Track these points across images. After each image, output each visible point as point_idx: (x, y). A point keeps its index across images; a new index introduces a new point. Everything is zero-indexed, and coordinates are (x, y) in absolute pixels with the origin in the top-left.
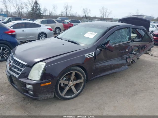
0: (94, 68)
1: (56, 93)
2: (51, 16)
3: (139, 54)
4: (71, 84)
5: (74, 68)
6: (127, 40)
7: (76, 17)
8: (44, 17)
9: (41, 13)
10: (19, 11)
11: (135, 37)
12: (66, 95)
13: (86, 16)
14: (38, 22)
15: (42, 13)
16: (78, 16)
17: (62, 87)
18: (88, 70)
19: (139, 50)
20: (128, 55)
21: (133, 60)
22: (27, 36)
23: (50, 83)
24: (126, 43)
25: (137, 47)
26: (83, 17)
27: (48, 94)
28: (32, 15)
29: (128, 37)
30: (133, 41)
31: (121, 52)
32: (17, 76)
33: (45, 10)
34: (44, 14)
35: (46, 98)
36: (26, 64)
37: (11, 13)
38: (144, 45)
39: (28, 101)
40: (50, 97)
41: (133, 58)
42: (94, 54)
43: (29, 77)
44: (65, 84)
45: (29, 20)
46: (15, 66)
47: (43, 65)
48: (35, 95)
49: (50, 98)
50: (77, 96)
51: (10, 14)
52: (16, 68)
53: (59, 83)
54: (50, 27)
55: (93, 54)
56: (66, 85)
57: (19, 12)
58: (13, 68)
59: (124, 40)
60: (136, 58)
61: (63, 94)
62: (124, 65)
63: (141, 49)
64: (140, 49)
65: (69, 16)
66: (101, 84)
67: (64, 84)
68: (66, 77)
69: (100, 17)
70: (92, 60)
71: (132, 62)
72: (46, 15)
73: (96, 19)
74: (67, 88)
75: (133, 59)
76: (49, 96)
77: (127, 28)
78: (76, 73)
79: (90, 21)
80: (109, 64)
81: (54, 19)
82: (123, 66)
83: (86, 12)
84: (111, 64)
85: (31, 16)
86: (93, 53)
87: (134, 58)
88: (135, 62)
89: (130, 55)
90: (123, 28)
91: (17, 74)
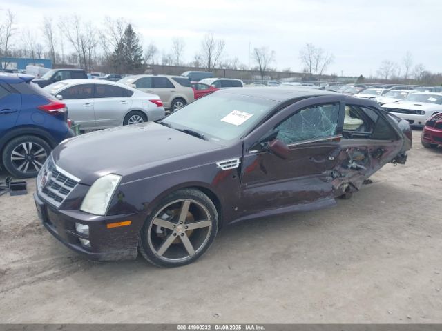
0: (240, 197)
1: (142, 249)
2: (169, 66)
3: (368, 170)
4: (180, 229)
5: (188, 191)
6: (333, 133)
7: (236, 70)
8: (149, 68)
9: (141, 58)
10: (84, 53)
11: (358, 127)
12: (166, 254)
13: (263, 68)
14: (127, 82)
15: (143, 59)
16: (239, 69)
17: (158, 236)
18: (222, 198)
19: (367, 159)
20: (337, 171)
21: (350, 183)
22: (95, 119)
23: (128, 223)
24: (329, 141)
25: (361, 151)
26: (254, 72)
27: (124, 247)
28: (116, 64)
29: (335, 125)
30: (348, 135)
31: (316, 161)
32: (58, 204)
33: (153, 51)
34: (150, 62)
35: (119, 257)
36: (78, 180)
37: (61, 57)
38: (380, 148)
39: (79, 265)
40: (130, 255)
41: (350, 178)
42: (238, 162)
43: (83, 208)
44: (167, 229)
45: (107, 76)
46: (55, 183)
47: (115, 180)
48: (94, 247)
49: (130, 257)
50: (194, 260)
51: (60, 60)
52: (57, 187)
53: (151, 225)
54: (157, 98)
55: (236, 161)
56: (169, 232)
57: (82, 55)
58: (50, 188)
59: (323, 133)
60: (361, 178)
61: (160, 253)
62: (325, 197)
63: (373, 156)
64: (370, 156)
65: (217, 67)
66: (261, 237)
67: (162, 228)
68: (168, 212)
69: (300, 72)
70: (234, 177)
71: (348, 189)
72: (155, 63)
73: (289, 77)
74: (171, 240)
75: (351, 180)
76: (126, 253)
77: (333, 104)
78: (192, 205)
79: (274, 81)
80: (280, 189)
81: (170, 77)
82: (321, 197)
83: (263, 58)
84: (284, 189)
85: (114, 66)
86: (238, 160)
87: (355, 179)
88: (356, 188)
89: (343, 170)
90: (322, 104)
91: (59, 199)
